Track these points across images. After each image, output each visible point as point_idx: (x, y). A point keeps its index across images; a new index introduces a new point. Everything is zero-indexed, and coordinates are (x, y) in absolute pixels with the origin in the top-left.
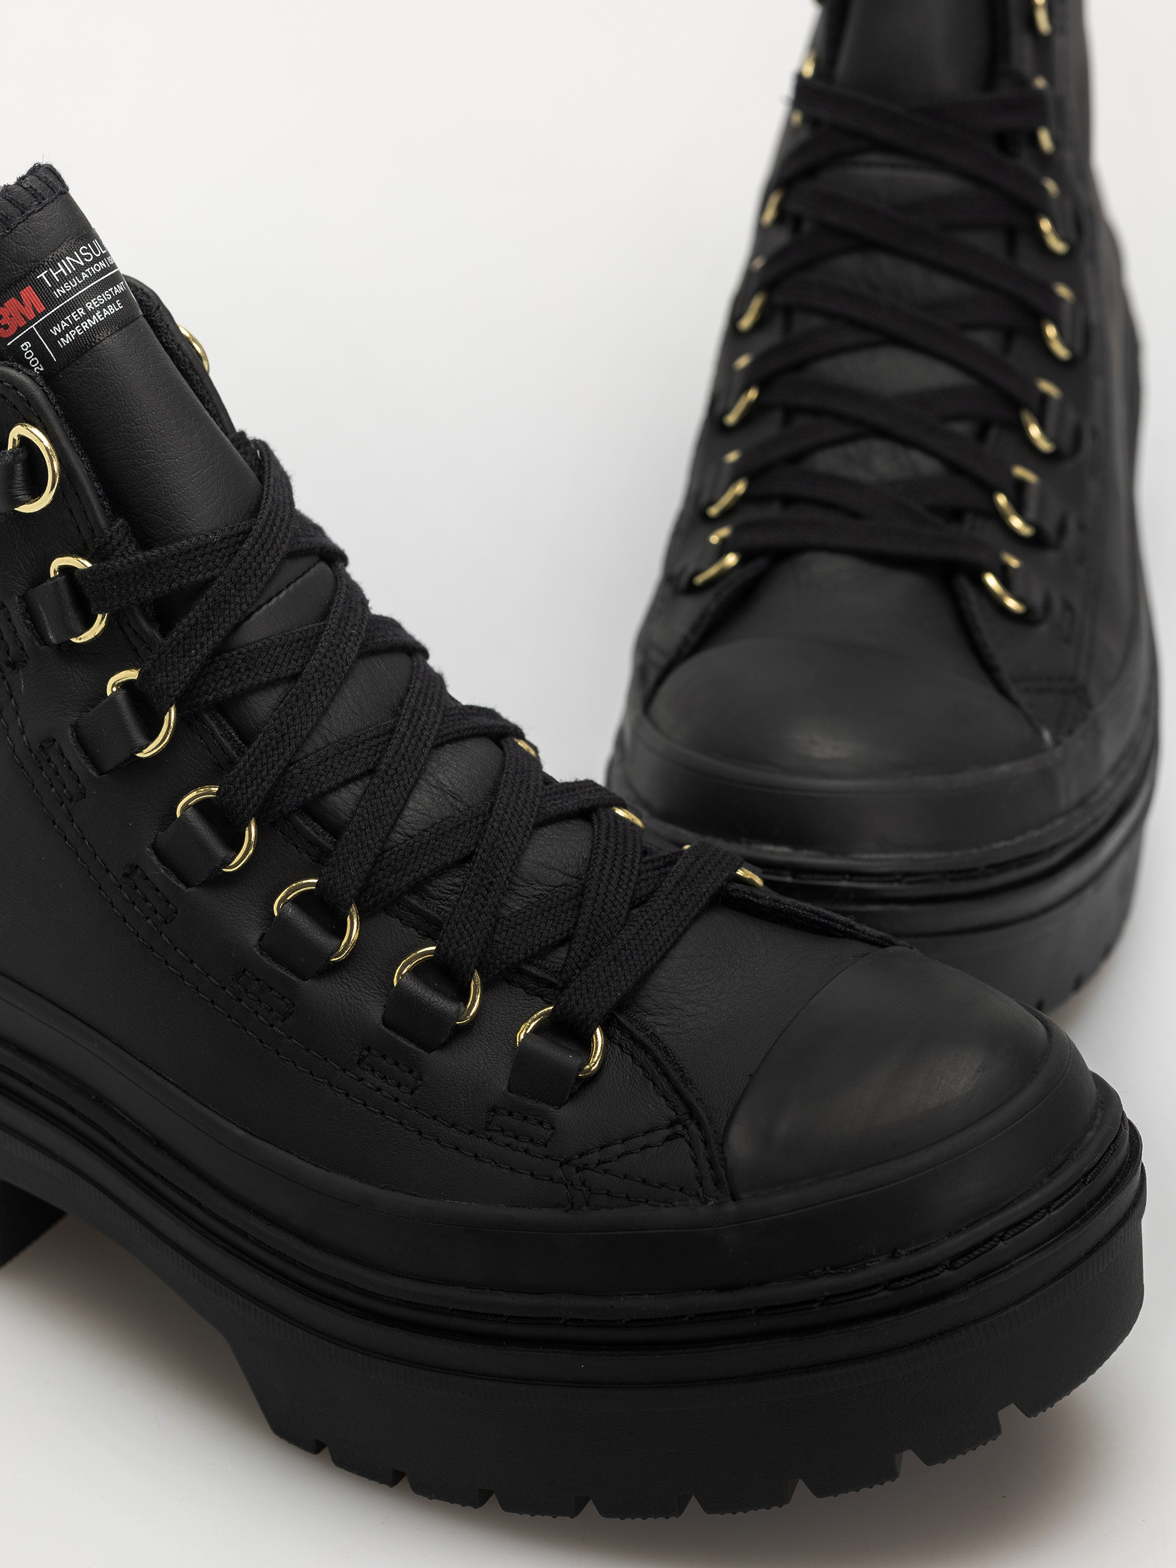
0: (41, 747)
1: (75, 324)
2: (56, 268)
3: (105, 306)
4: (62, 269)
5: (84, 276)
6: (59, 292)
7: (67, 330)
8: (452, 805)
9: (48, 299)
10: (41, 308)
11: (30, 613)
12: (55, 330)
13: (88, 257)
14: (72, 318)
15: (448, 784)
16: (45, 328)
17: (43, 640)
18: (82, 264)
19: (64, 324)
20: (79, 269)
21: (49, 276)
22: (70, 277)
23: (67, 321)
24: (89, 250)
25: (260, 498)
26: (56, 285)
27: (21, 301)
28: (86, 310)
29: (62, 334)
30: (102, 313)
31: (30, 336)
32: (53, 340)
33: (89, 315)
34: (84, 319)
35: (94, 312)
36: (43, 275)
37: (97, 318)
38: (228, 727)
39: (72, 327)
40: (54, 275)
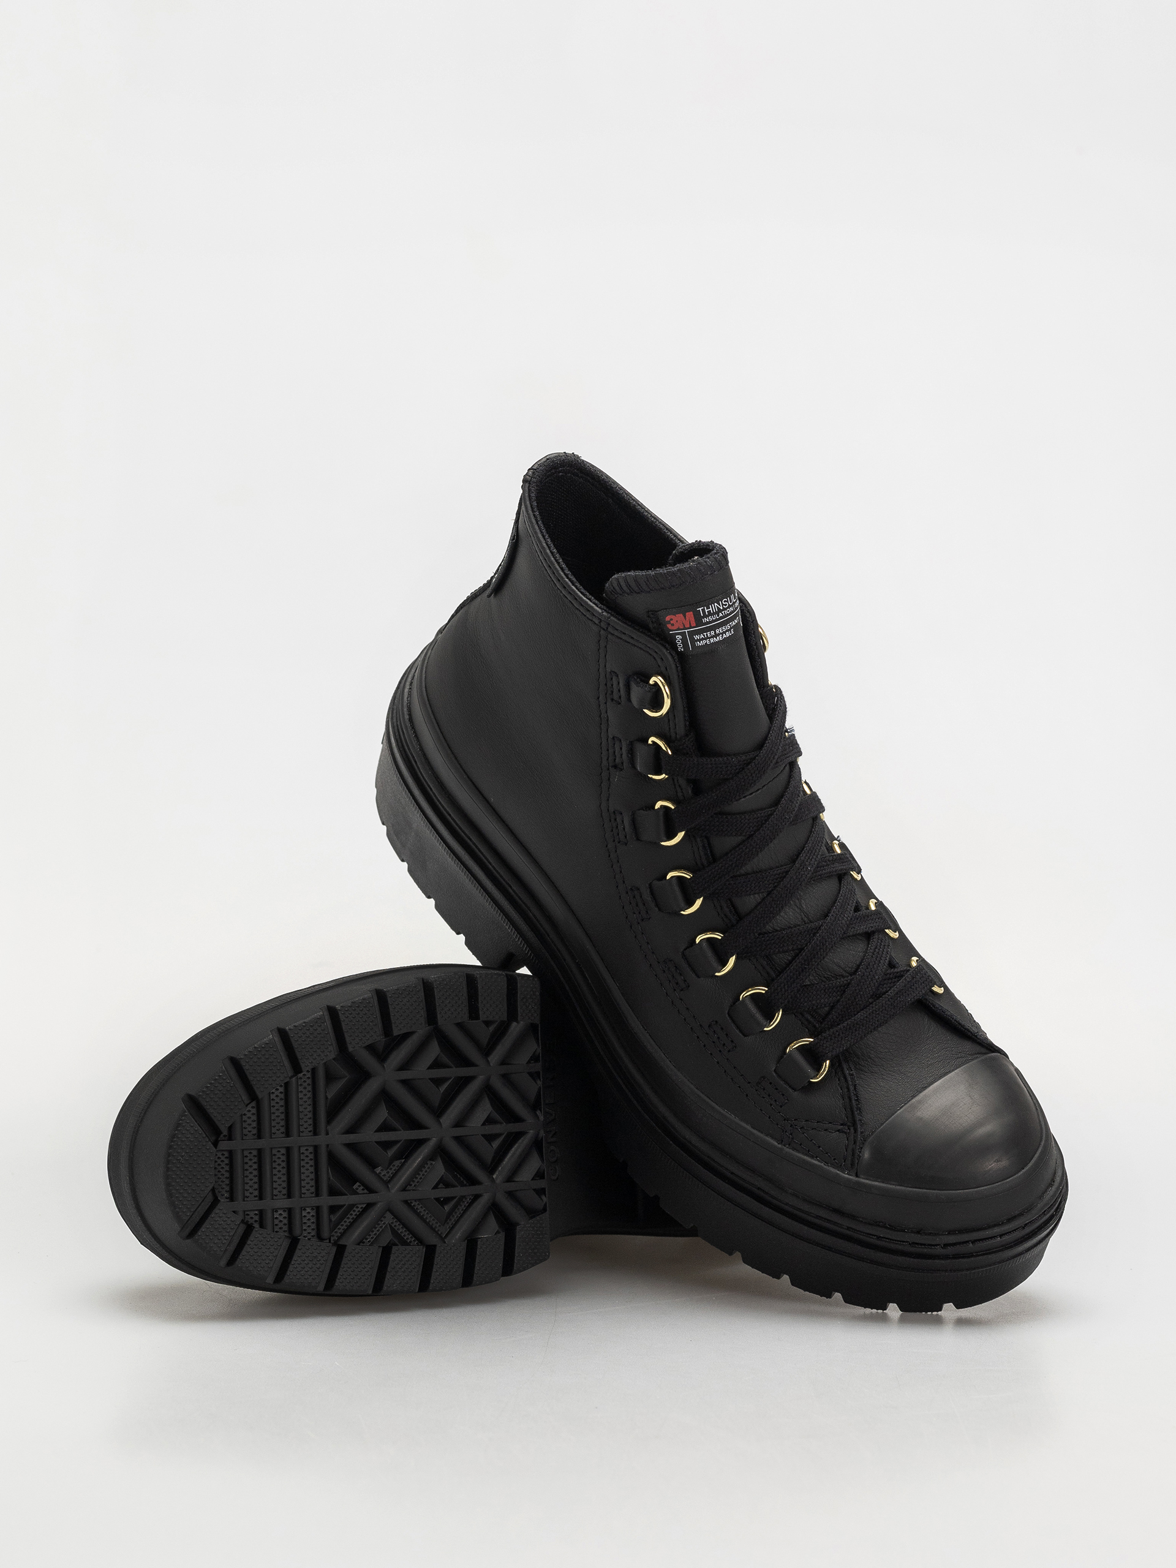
0: (614, 812)
1: (708, 638)
2: (708, 608)
3: (725, 633)
4: (711, 609)
5: (721, 615)
6: (705, 620)
7: (703, 639)
8: (802, 919)
9: (698, 620)
10: (694, 624)
11: (631, 752)
12: (697, 637)
13: (726, 605)
14: (707, 635)
15: (804, 907)
16: (692, 634)
17: (634, 766)
18: (722, 608)
19: (702, 636)
20: (720, 611)
21: (703, 610)
22: (714, 614)
23: (704, 635)
24: (727, 601)
25: (766, 738)
26: (705, 616)
27: (685, 617)
28: (715, 633)
29: (699, 640)
30: (722, 636)
31: (683, 634)
32: (693, 641)
33: (716, 635)
34: (713, 637)
35: (719, 635)
36: (700, 609)
37: (720, 638)
38: (707, 848)
39: (705, 639)
40: (706, 611)
